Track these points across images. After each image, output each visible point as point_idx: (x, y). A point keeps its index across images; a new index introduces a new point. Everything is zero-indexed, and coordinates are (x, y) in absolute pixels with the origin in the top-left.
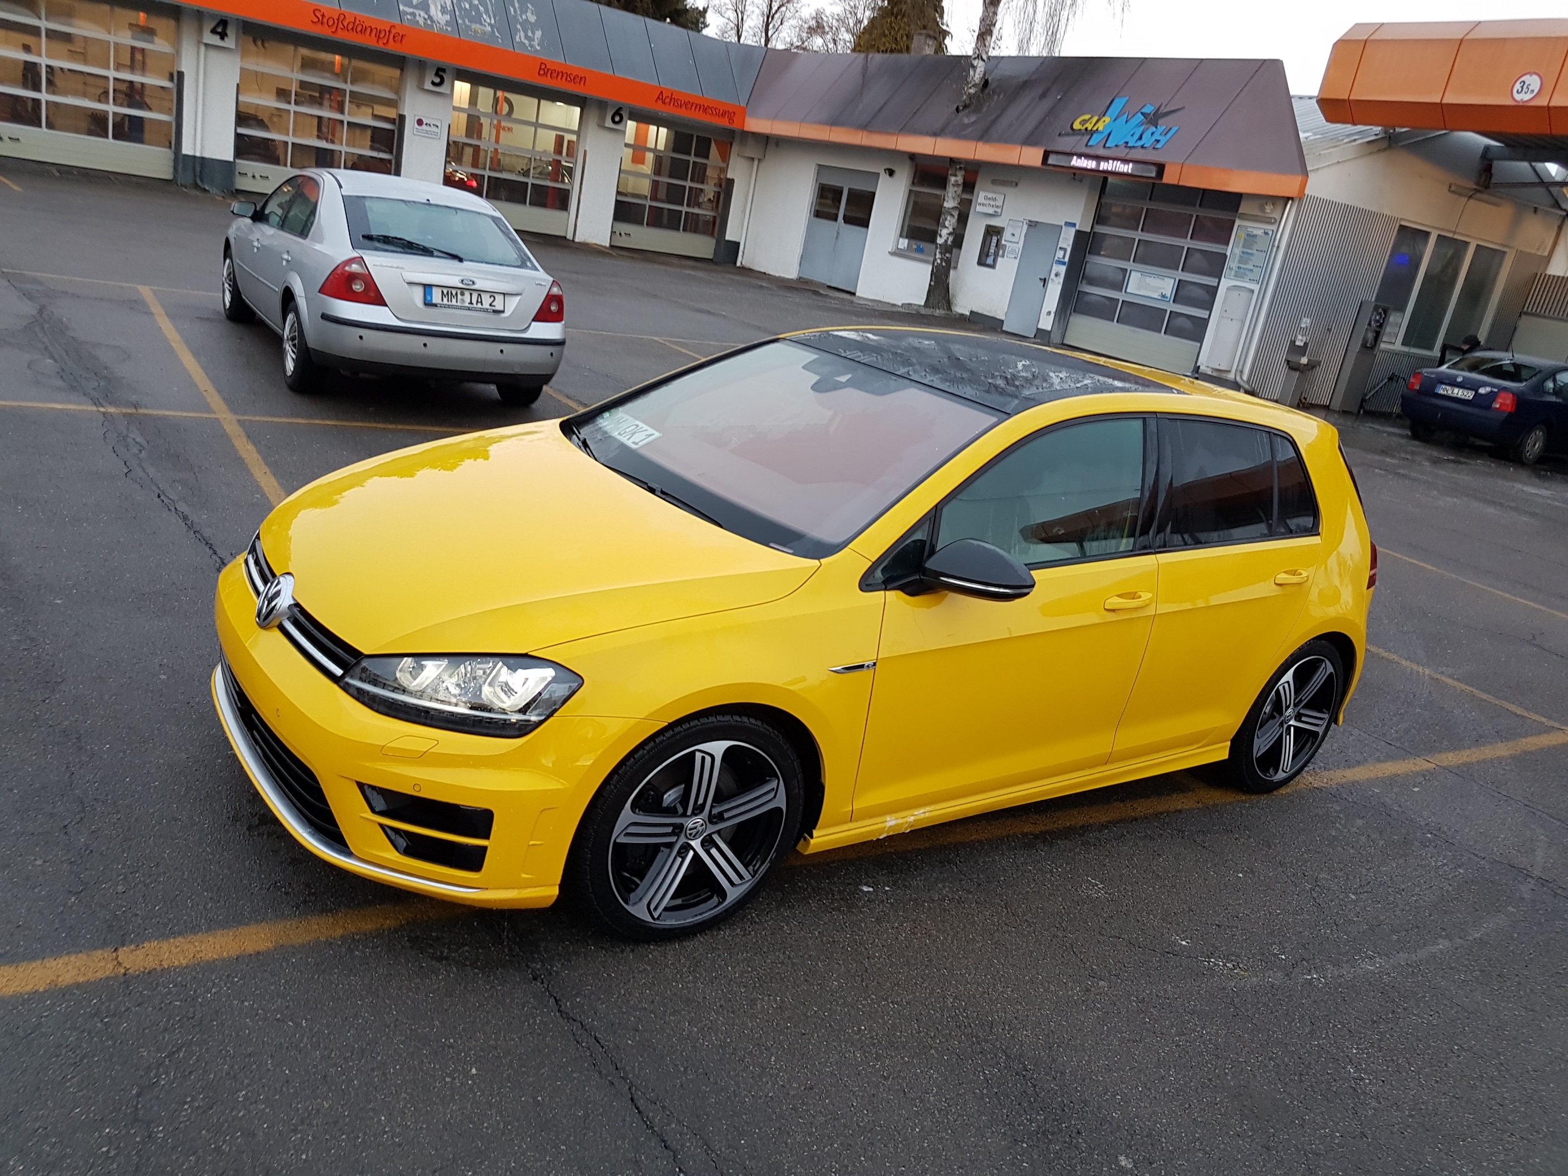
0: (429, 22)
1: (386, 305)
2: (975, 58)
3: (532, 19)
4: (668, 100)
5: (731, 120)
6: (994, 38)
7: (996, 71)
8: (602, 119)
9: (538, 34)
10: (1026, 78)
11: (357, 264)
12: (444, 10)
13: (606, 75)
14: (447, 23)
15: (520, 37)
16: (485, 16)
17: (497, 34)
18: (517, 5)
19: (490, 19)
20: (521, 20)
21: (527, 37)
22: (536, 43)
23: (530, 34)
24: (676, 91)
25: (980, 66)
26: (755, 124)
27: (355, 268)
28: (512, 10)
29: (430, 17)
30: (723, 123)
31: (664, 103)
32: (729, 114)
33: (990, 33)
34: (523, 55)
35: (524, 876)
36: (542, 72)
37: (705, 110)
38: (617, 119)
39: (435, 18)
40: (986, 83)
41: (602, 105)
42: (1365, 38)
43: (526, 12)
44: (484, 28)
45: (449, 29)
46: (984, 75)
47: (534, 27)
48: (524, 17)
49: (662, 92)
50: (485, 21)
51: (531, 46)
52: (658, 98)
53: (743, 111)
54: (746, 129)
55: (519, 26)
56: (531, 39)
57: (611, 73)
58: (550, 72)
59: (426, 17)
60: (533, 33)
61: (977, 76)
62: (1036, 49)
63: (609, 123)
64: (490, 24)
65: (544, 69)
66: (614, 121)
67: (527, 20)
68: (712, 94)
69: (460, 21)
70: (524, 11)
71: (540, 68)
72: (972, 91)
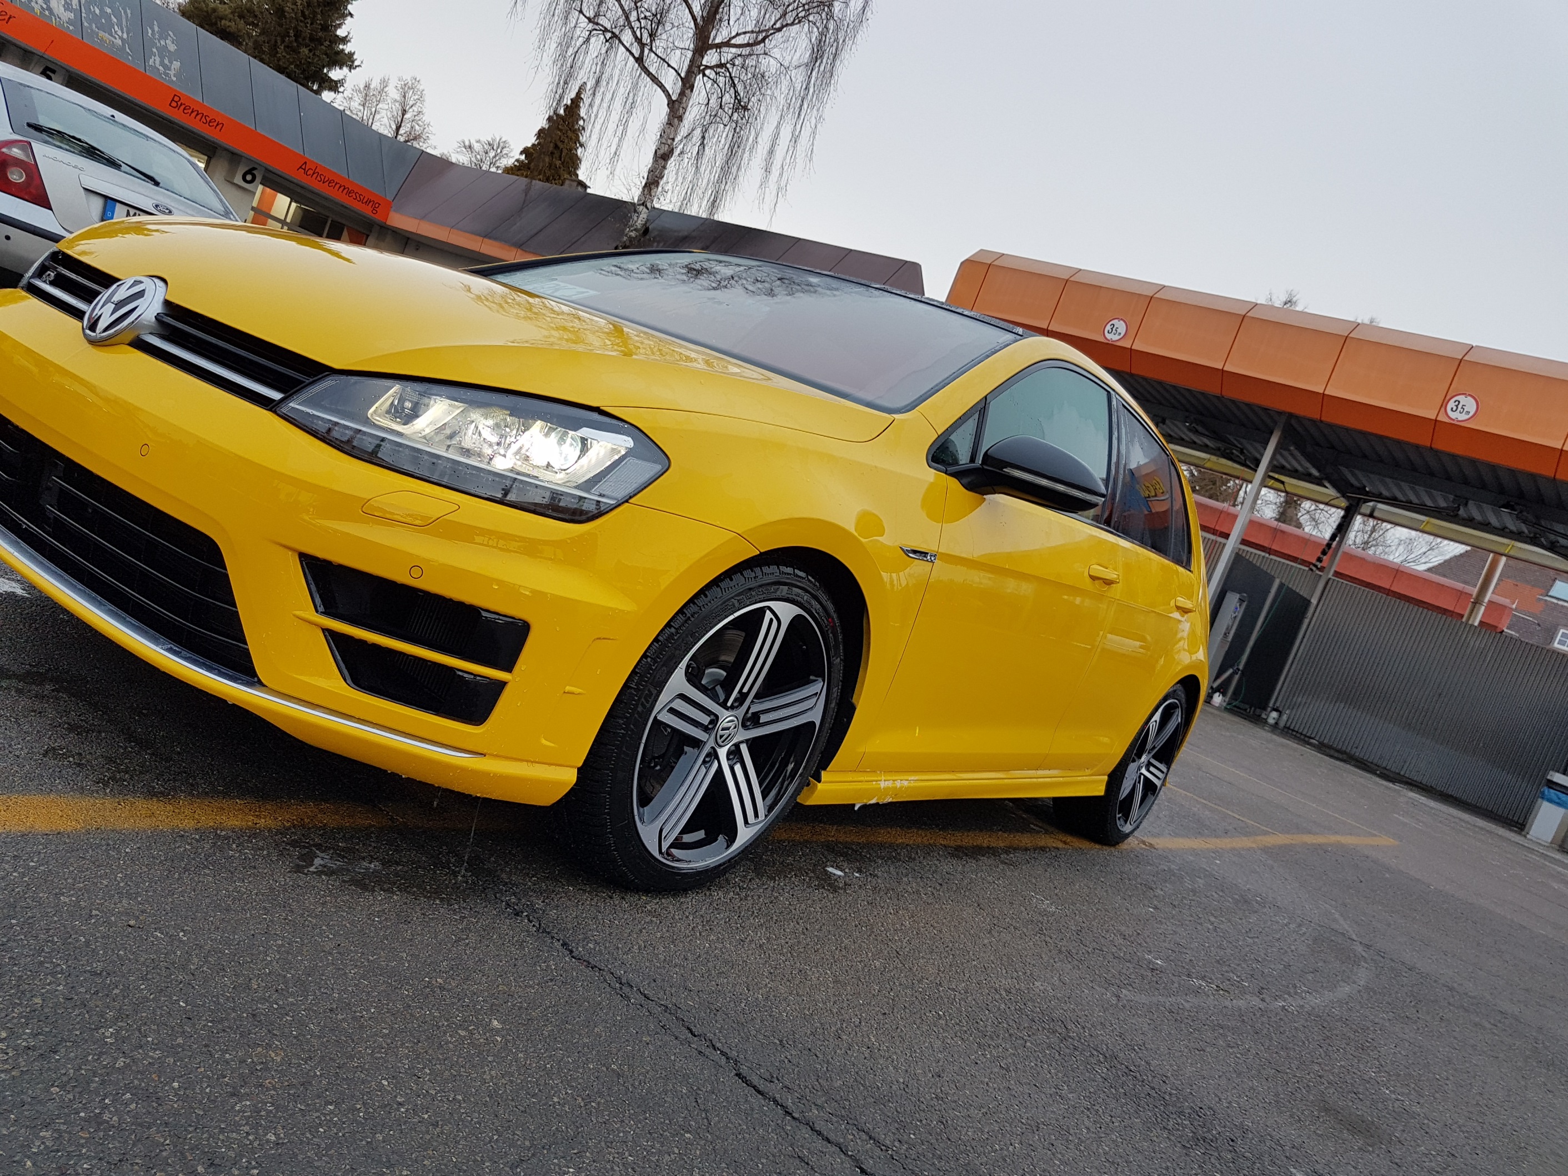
0: (47, 13)
1: (51, 210)
2: (639, 205)
3: (172, 48)
4: (310, 172)
5: (374, 210)
6: (660, 189)
7: (656, 222)
8: (232, 172)
9: (176, 65)
10: (686, 233)
11: (19, 149)
12: (68, 6)
13: (248, 128)
14: (70, 22)
15: (155, 61)
16: (116, 27)
17: (128, 50)
18: (156, 29)
19: (123, 33)
20: (158, 44)
21: (162, 64)
22: (172, 73)
23: (166, 61)
24: (320, 165)
25: (644, 214)
26: (400, 220)
27: (16, 152)
28: (150, 31)
29: (49, 9)
30: (366, 211)
31: (306, 173)
32: (375, 203)
33: (656, 183)
34: (155, 80)
35: (544, 742)
36: (174, 104)
37: (349, 193)
38: (249, 177)
39: (56, 11)
40: (646, 231)
41: (234, 158)
42: (989, 262)
43: (166, 39)
44: (114, 40)
45: (71, 28)
46: (646, 223)
47: (172, 58)
48: (163, 43)
49: (306, 163)
50: (116, 32)
51: (167, 75)
52: (301, 167)
53: (389, 205)
54: (388, 223)
55: (154, 50)
56: (167, 68)
57: (253, 128)
58: (183, 107)
59: (45, 6)
60: (171, 62)
61: (639, 222)
62: (698, 209)
63: (238, 180)
64: (121, 38)
65: (177, 101)
66: (244, 179)
67: (166, 47)
68: (358, 178)
69: (86, 24)
70: (163, 36)
71: (173, 100)
72: (633, 234)
